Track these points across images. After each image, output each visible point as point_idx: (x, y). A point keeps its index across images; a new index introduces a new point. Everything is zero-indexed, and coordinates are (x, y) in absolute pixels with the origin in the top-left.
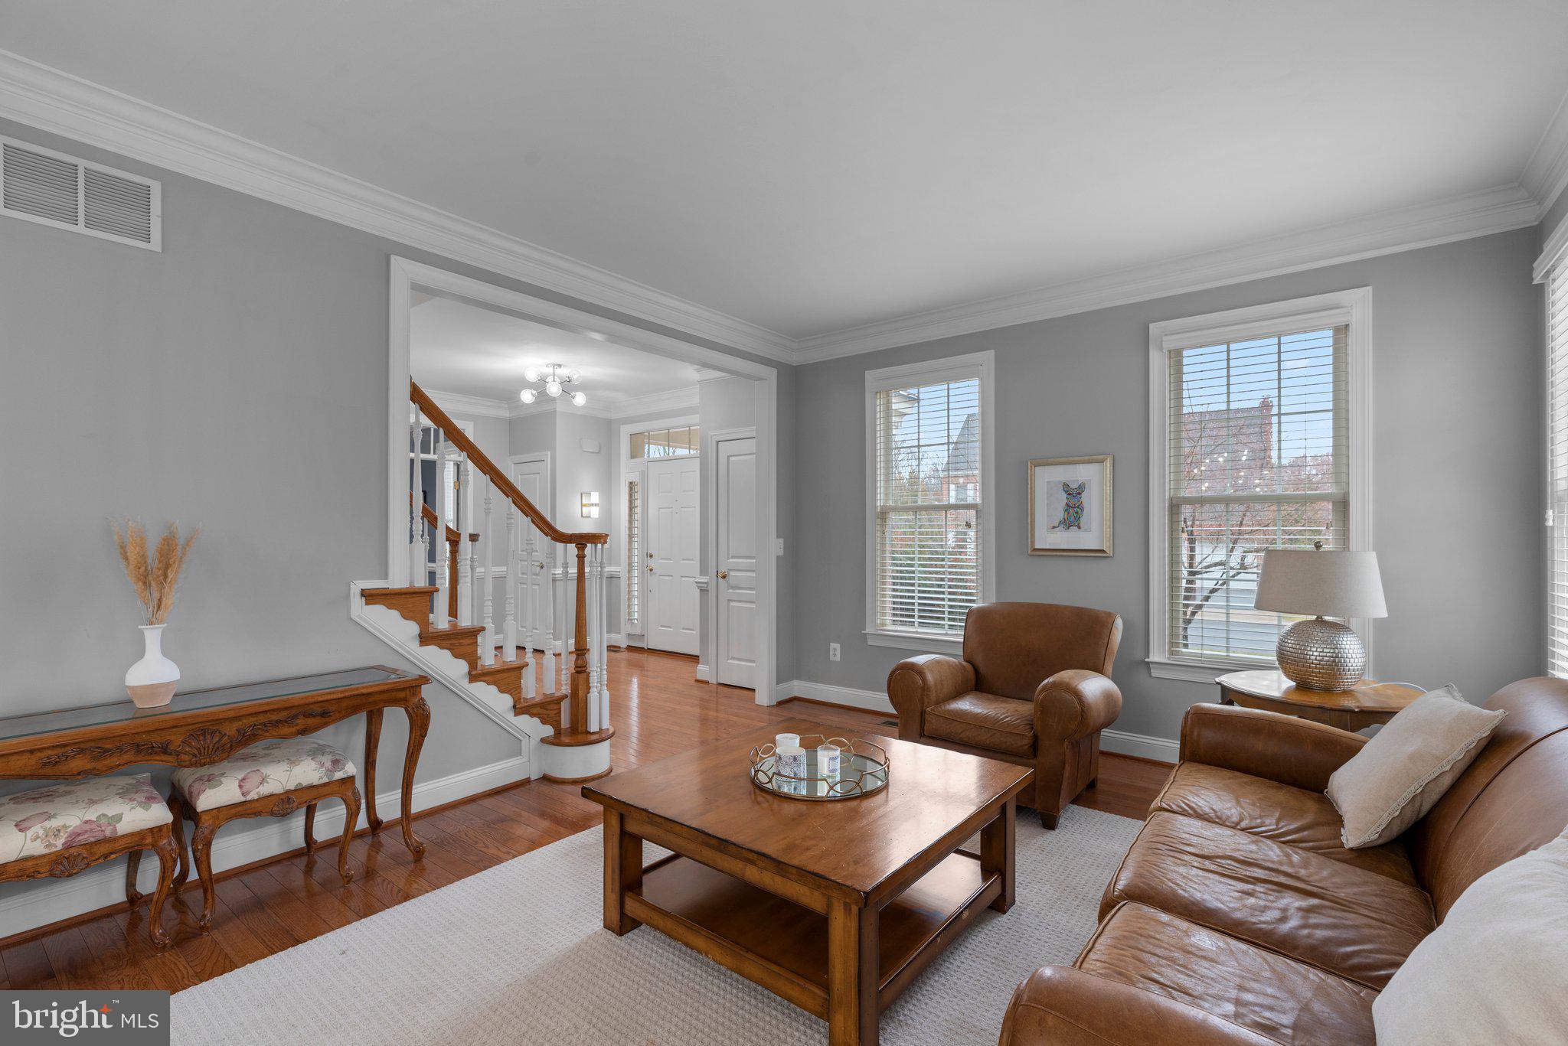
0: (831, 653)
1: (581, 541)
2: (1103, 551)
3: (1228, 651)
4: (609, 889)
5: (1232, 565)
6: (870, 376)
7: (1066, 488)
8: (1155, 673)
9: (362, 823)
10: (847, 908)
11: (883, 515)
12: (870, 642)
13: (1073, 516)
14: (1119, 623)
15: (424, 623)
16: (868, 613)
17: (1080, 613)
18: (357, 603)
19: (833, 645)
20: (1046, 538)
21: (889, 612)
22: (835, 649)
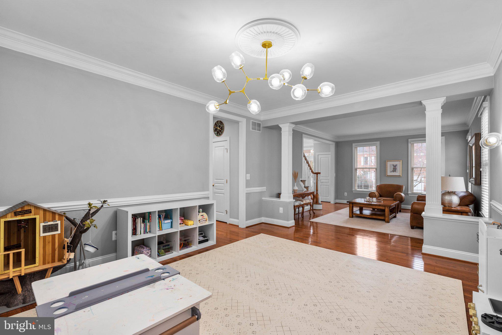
0: (345, 195)
1: (317, 174)
2: (400, 176)
3: (422, 191)
4: (350, 213)
5: (418, 181)
6: (354, 144)
7: (393, 165)
8: (409, 195)
9: (312, 209)
10: (388, 208)
11: (356, 169)
12: (354, 192)
13: (395, 170)
14: (404, 187)
15: (305, 185)
16: (353, 187)
17: (398, 185)
18: (300, 181)
19: (345, 193)
20: (389, 173)
21: (357, 186)
22: (346, 194)
